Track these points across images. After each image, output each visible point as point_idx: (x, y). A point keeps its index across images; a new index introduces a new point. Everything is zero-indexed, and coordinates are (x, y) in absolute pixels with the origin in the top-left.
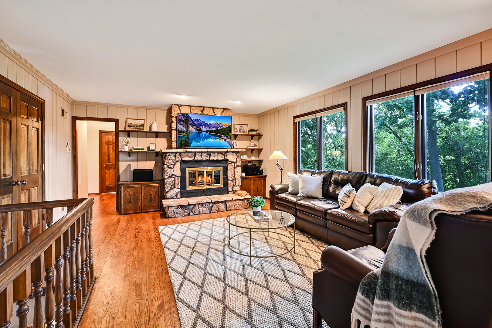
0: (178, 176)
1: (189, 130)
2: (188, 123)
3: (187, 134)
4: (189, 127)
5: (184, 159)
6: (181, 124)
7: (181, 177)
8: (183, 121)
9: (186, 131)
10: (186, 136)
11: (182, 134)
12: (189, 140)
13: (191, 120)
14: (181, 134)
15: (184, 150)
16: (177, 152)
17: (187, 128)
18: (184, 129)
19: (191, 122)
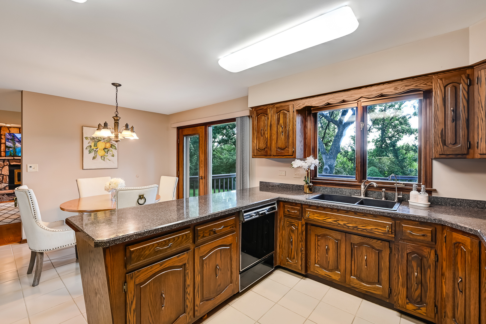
0: (6, 175)
1: (16, 145)
2: (14, 141)
3: (15, 148)
4: (16, 144)
5: (12, 164)
6: (9, 142)
7: (9, 176)
8: (10, 139)
9: (13, 147)
10: (14, 150)
11: (11, 149)
12: (17, 153)
13: (17, 138)
14: (9, 149)
15: (12, 158)
16: (5, 159)
17: (14, 144)
18: (12, 145)
19: (17, 140)
